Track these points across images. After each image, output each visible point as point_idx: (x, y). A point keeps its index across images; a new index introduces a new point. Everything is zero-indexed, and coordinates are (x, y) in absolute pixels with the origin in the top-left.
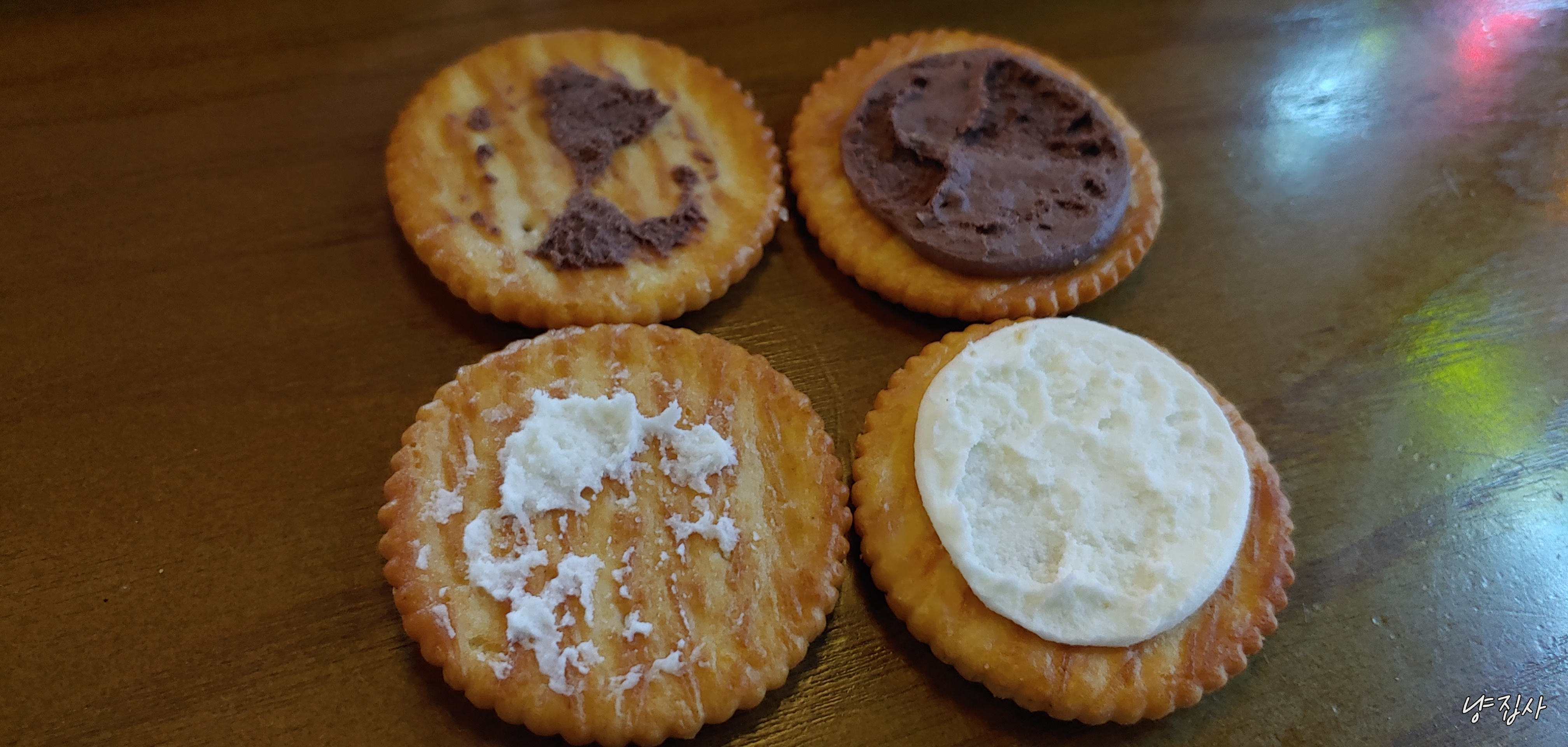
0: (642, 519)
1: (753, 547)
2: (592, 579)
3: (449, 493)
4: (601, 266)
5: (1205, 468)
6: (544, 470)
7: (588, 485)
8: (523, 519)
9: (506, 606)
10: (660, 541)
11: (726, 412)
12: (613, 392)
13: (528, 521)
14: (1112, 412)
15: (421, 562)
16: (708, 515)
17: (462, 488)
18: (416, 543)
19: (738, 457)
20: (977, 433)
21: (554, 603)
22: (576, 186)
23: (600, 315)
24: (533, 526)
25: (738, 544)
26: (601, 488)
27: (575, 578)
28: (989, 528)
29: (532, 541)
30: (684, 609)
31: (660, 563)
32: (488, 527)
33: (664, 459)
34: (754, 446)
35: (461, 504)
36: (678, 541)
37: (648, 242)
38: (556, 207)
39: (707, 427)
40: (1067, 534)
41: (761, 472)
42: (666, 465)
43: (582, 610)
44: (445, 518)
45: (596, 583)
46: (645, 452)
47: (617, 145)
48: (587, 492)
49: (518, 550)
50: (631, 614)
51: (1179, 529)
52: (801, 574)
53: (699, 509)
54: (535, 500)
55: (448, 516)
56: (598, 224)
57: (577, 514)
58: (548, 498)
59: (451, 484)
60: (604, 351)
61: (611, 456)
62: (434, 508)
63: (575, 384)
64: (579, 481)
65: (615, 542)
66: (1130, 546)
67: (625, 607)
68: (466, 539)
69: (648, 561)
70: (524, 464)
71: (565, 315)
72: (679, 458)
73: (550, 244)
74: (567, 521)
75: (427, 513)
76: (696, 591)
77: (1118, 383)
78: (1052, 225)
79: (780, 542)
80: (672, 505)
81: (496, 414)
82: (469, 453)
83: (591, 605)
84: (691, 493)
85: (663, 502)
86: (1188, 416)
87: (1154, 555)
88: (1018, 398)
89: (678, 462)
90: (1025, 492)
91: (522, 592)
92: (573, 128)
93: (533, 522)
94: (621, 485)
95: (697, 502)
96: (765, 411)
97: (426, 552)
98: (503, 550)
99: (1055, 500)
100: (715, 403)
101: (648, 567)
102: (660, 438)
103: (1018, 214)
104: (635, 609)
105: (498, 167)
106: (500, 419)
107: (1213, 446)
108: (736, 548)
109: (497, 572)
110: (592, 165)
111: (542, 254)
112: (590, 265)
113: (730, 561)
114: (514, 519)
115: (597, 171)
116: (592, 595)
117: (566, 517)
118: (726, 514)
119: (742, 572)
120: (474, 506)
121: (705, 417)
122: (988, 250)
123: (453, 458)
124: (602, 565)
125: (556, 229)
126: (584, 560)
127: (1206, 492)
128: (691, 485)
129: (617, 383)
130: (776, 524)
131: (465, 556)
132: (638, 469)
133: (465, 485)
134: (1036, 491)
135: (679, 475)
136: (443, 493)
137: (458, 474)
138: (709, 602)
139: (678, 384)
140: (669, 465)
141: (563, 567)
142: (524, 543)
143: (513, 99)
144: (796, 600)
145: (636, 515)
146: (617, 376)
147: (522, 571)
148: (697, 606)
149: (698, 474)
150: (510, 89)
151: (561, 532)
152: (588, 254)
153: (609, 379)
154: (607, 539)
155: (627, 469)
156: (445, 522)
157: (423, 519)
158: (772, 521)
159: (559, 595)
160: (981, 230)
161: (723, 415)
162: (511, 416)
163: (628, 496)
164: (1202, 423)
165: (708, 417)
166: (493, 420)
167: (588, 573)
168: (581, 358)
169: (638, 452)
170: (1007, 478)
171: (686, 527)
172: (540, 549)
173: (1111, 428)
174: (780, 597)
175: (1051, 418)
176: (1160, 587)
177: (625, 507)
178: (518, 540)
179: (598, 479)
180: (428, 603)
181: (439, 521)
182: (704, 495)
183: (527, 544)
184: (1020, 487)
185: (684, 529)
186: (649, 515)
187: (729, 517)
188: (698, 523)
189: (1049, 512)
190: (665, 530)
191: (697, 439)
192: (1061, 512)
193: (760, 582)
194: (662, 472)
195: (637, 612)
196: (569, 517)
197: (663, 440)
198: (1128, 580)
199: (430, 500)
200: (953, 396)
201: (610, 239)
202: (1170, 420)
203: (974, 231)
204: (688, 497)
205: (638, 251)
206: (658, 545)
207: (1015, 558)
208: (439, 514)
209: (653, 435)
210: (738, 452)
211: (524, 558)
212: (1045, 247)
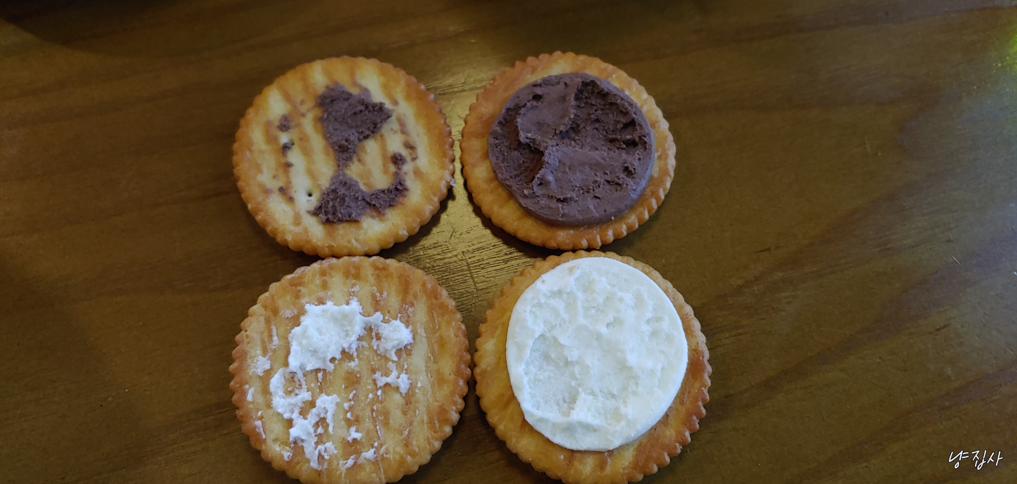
0: (360, 375)
1: (417, 391)
2: (333, 408)
3: (263, 358)
4: (347, 221)
5: (662, 352)
6: (310, 348)
7: (334, 356)
8: (300, 375)
9: (290, 423)
10: (369, 387)
11: (409, 311)
12: (350, 299)
13: (302, 376)
14: (614, 318)
15: (249, 397)
16: (394, 374)
17: (270, 356)
18: (247, 386)
19: (414, 338)
20: (539, 329)
21: (314, 422)
22: (336, 168)
23: (346, 251)
24: (305, 378)
25: (409, 389)
26: (340, 356)
27: (325, 408)
28: (541, 383)
29: (304, 386)
30: (379, 425)
31: (368, 400)
32: (283, 378)
33: (374, 340)
34: (423, 331)
35: (269, 365)
36: (378, 387)
37: (374, 205)
38: (325, 183)
39: (398, 322)
40: (580, 389)
41: (426, 346)
42: (375, 343)
43: (328, 425)
44: (262, 372)
45: (335, 410)
46: (365, 335)
47: (360, 140)
48: (333, 360)
49: (297, 391)
50: (352, 427)
51: (640, 389)
52: (440, 407)
53: (391, 369)
54: (306, 364)
55: (263, 371)
56: (346, 196)
57: (327, 371)
58: (312, 364)
59: (265, 352)
60: (347, 274)
61: (346, 338)
62: (256, 367)
63: (330, 294)
64: (328, 354)
65: (346, 387)
66: (613, 396)
67: (349, 423)
68: (271, 386)
69: (362, 398)
70: (300, 344)
71: (327, 251)
72: (382, 340)
73: (320, 208)
74: (323, 375)
75: (252, 370)
76: (386, 414)
77: (621, 300)
78: (600, 196)
79: (433, 387)
80: (377, 366)
81: (287, 313)
82: (274, 335)
83: (332, 423)
84: (387, 359)
85: (372, 364)
86: (658, 319)
87: (625, 402)
88: (566, 307)
89: (381, 342)
90: (562, 364)
91: (298, 415)
92: (336, 130)
93: (305, 375)
94: (350, 355)
95: (390, 365)
96: (431, 310)
97: (252, 392)
98: (290, 391)
99: (577, 369)
100: (404, 307)
101: (362, 401)
102: (373, 327)
103: (583, 189)
104: (354, 425)
105: (295, 156)
106: (290, 316)
107: (669, 339)
108: (408, 392)
109: (286, 404)
110: (345, 155)
111: (316, 212)
112: (341, 221)
113: (404, 398)
114: (296, 374)
115: (350, 159)
116: (333, 417)
117: (322, 373)
118: (404, 372)
119: (410, 405)
120: (276, 366)
121: (398, 314)
122: (562, 213)
123: (266, 339)
124: (339, 400)
125: (323, 199)
126: (329, 398)
127: (660, 367)
128: (388, 356)
129: (352, 294)
130: (431, 377)
131: (270, 394)
132: (360, 345)
133: (272, 354)
134: (567, 363)
135: (382, 349)
136: (261, 358)
137: (268, 348)
138: (391, 421)
139: (385, 294)
140: (377, 344)
141: (319, 403)
142: (300, 387)
143: (303, 109)
144: (436, 422)
145: (359, 372)
146: (353, 290)
147: (299, 404)
148: (386, 424)
149: (392, 349)
150: (302, 102)
151: (319, 381)
152: (340, 216)
153: (348, 291)
154: (342, 385)
155: (354, 346)
156: (261, 375)
157: (250, 373)
158: (429, 375)
159: (316, 417)
160: (559, 200)
161: (407, 313)
162: (296, 314)
163: (354, 361)
164: (665, 325)
165: (399, 315)
166: (286, 317)
167: (332, 405)
168: (334, 279)
169: (361, 335)
170: (553, 356)
171: (383, 380)
172: (308, 391)
173: (614, 327)
174: (428, 419)
175: (582, 321)
176: (623, 423)
177: (352, 368)
178: (297, 386)
179: (339, 352)
180: (253, 419)
181: (258, 374)
182: (393, 362)
183: (302, 388)
184: (559, 361)
185: (382, 381)
186: (365, 373)
187: (406, 373)
188: (389, 377)
189: (573, 376)
190: (373, 381)
191: (392, 329)
192: (578, 377)
193: (419, 411)
194: (373, 347)
195: (355, 426)
196: (323, 373)
197: (374, 328)
198: (609, 416)
199: (254, 363)
200: (528, 308)
201: (353, 205)
202: (648, 322)
203: (555, 201)
204: (385, 361)
205: (368, 211)
206: (368, 389)
207: (552, 401)
208: (259, 370)
209: (369, 325)
210: (414, 335)
211: (300, 397)
212: (594, 211)
